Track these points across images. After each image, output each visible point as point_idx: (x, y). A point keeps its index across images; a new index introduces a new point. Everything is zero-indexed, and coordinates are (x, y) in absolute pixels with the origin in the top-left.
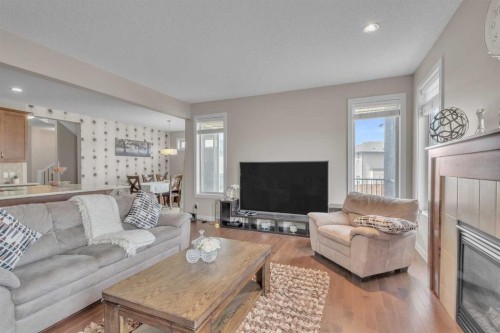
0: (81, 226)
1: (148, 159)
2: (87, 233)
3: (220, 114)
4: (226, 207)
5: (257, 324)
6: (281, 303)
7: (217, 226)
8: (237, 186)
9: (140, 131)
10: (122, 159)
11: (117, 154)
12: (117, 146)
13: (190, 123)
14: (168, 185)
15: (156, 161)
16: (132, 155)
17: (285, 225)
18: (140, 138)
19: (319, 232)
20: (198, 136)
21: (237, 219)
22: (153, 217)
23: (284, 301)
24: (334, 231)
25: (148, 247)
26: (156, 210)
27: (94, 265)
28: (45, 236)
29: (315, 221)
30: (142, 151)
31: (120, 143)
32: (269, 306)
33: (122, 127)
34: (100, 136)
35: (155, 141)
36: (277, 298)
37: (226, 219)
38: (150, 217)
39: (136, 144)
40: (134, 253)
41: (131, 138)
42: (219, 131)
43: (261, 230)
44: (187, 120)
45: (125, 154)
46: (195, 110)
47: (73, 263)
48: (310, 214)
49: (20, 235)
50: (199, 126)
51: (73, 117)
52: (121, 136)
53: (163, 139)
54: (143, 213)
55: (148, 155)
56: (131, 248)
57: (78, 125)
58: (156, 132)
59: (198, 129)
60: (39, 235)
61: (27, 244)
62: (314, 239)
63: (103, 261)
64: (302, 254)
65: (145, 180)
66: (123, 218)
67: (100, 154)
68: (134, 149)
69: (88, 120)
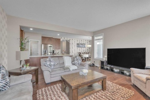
0: (64, 63)
1: (85, 48)
2: (65, 64)
3: (101, 34)
4: (102, 63)
5: (97, 97)
6: (108, 95)
7: (100, 68)
8: (106, 56)
9: (83, 41)
10: (78, 48)
11: (77, 47)
12: (77, 45)
13: (93, 37)
14: (88, 55)
15: (87, 49)
16: (81, 47)
17: (125, 72)
18: (83, 43)
19: (134, 76)
20: (95, 41)
21: (106, 67)
22: (79, 63)
23: (109, 95)
24: (139, 76)
25: (76, 70)
26: (80, 61)
27: (63, 71)
28: (57, 64)
29: (133, 72)
30: (83, 46)
31: (78, 44)
32: (103, 94)
33: (78, 40)
34: (74, 43)
35: (86, 43)
36: (107, 93)
37: (103, 67)
38: (78, 63)
39: (82, 44)
40: (72, 70)
41: (81, 43)
42: (101, 39)
43: (115, 72)
44: (92, 37)
45: (79, 47)
46: (94, 34)
47: (60, 70)
48: (131, 69)
49: (53, 63)
50: (95, 38)
51: (68, 39)
52: (78, 42)
53: (89, 42)
54: (76, 61)
55: (85, 47)
56: (71, 69)
57: (69, 40)
58: (87, 41)
59: (95, 39)
60: (56, 63)
61: (54, 65)
62: (132, 78)
63: (65, 71)
64: (127, 83)
65: (83, 54)
66: (72, 62)
67: (74, 47)
68: (81, 46)
69: (71, 39)
